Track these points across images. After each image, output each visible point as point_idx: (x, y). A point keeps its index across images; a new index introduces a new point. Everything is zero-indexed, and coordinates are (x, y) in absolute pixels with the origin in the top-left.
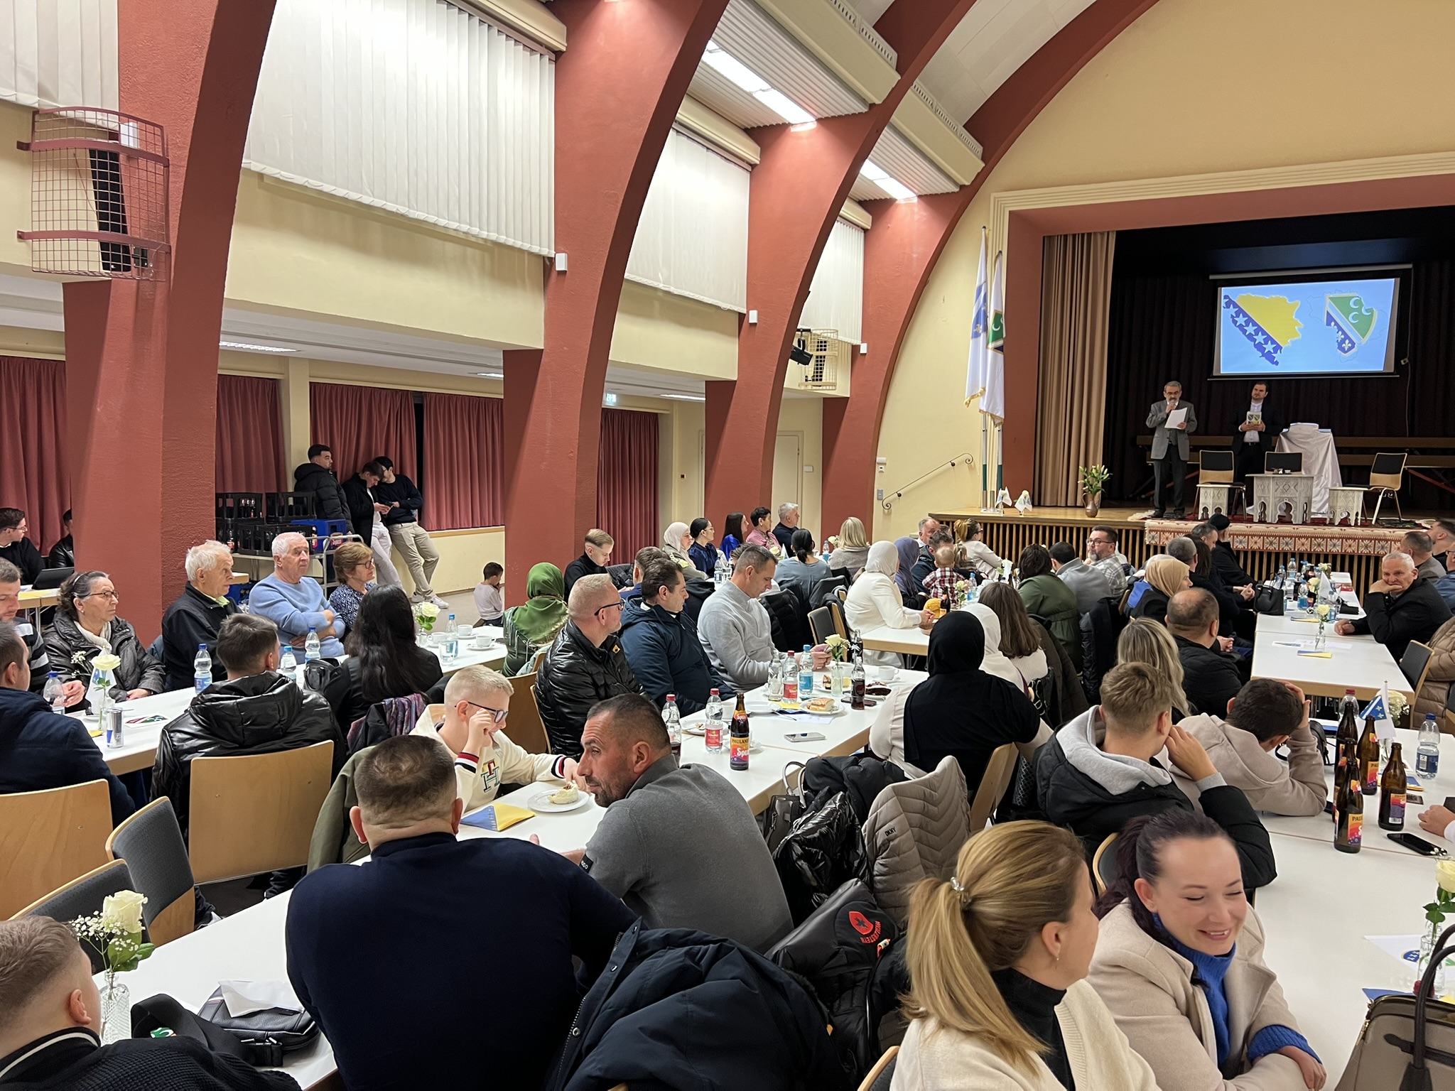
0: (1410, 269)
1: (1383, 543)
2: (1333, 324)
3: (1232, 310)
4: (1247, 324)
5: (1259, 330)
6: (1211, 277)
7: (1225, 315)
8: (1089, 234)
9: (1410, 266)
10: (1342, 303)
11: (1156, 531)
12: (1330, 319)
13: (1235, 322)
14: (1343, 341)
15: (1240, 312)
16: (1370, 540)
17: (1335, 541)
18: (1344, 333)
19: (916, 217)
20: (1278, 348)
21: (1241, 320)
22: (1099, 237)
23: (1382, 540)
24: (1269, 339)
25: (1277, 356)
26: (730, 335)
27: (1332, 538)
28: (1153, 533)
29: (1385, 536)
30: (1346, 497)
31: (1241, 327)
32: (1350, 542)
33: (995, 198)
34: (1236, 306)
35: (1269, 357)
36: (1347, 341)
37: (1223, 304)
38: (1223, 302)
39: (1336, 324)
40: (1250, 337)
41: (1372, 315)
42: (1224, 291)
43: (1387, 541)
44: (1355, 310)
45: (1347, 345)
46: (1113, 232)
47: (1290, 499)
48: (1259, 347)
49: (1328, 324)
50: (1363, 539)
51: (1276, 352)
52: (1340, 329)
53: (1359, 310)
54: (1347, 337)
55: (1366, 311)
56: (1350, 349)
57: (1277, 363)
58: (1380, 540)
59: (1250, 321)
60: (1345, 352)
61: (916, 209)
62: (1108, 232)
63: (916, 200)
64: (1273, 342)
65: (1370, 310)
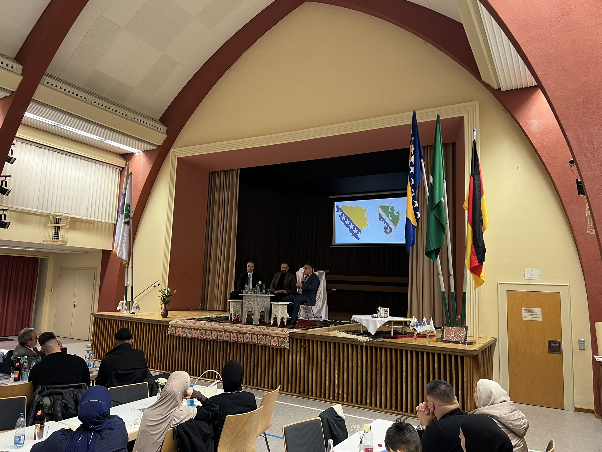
2: (382, 219)
3: (340, 213)
4: (346, 220)
5: (351, 222)
6: (330, 197)
7: (337, 214)
8: (230, 171)
10: (385, 209)
11: (174, 327)
12: (381, 217)
13: (341, 218)
14: (387, 228)
15: (343, 214)
18: (387, 224)
19: (142, 161)
20: (359, 231)
21: (343, 217)
22: (234, 172)
24: (355, 227)
25: (359, 235)
31: (343, 221)
33: (172, 151)
34: (341, 211)
35: (356, 236)
36: (389, 228)
37: (336, 210)
38: (336, 208)
39: (384, 220)
40: (348, 226)
41: (399, 215)
42: (337, 203)
44: (391, 213)
45: (388, 230)
46: (239, 169)
48: (351, 231)
49: (380, 220)
51: (358, 233)
52: (385, 222)
53: (393, 213)
54: (388, 226)
55: (396, 213)
56: (390, 232)
57: (359, 239)
59: (347, 218)
60: (388, 234)
61: (142, 158)
62: (237, 169)
63: (142, 153)
64: (357, 228)
65: (398, 213)
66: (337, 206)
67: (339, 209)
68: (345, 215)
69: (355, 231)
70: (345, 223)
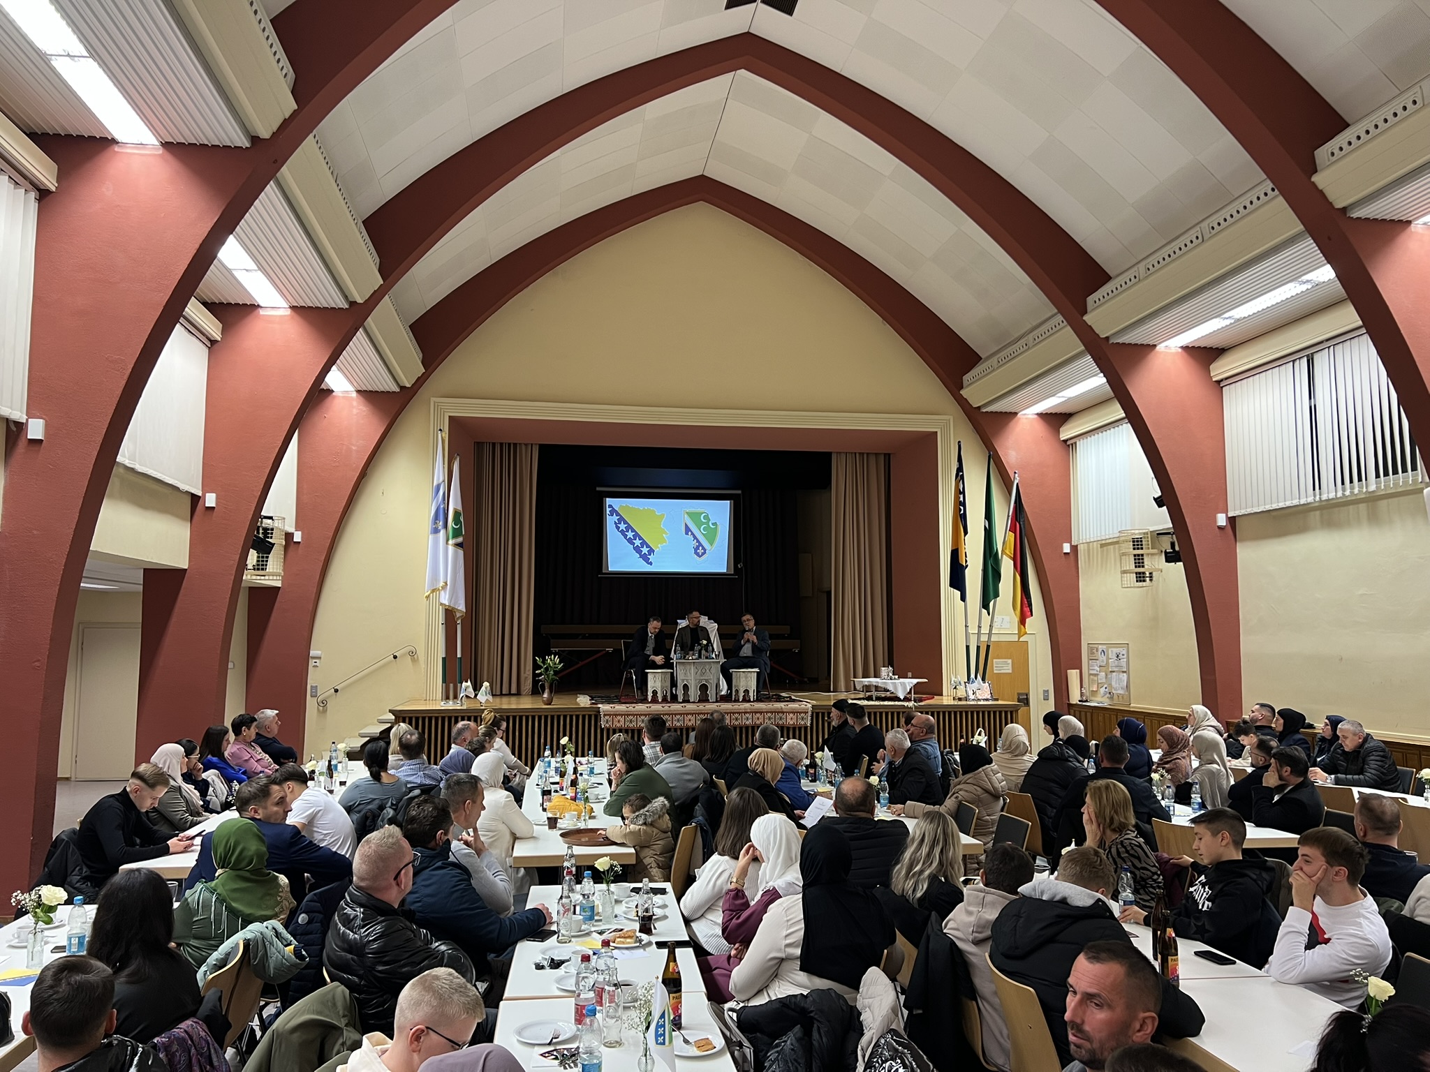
0: (739, 495)
1: (781, 715)
2: (690, 533)
3: (615, 518)
4: (627, 530)
5: (637, 535)
6: (598, 489)
7: (610, 521)
8: (515, 445)
9: (740, 492)
10: (694, 516)
11: (610, 715)
12: (688, 530)
13: (618, 528)
14: (697, 548)
15: (621, 519)
16: (772, 712)
17: (747, 715)
18: (698, 541)
19: (355, 411)
20: (651, 551)
21: (622, 526)
22: (523, 447)
23: (780, 712)
24: (644, 543)
25: (651, 557)
26: (183, 519)
27: (745, 713)
28: (607, 717)
29: (782, 709)
30: (746, 677)
31: (622, 532)
32: (758, 715)
33: (435, 402)
34: (618, 514)
35: (645, 558)
36: (701, 548)
37: (608, 512)
38: (608, 510)
39: (692, 534)
40: (630, 541)
41: (716, 528)
42: (609, 501)
43: (783, 713)
44: (704, 523)
45: (701, 551)
46: (536, 444)
47: (707, 681)
48: (637, 549)
49: (687, 534)
50: (767, 712)
51: (650, 555)
52: (695, 538)
53: (707, 523)
54: (700, 544)
55: (713, 524)
56: (703, 554)
57: (651, 564)
58: (778, 712)
59: (629, 527)
60: (700, 557)
61: (355, 403)
62: (532, 444)
63: (354, 394)
64: (648, 546)
65: (714, 524)
66: (610, 506)
67: (613, 512)
68: (625, 522)
69: (645, 550)
70: (625, 536)
